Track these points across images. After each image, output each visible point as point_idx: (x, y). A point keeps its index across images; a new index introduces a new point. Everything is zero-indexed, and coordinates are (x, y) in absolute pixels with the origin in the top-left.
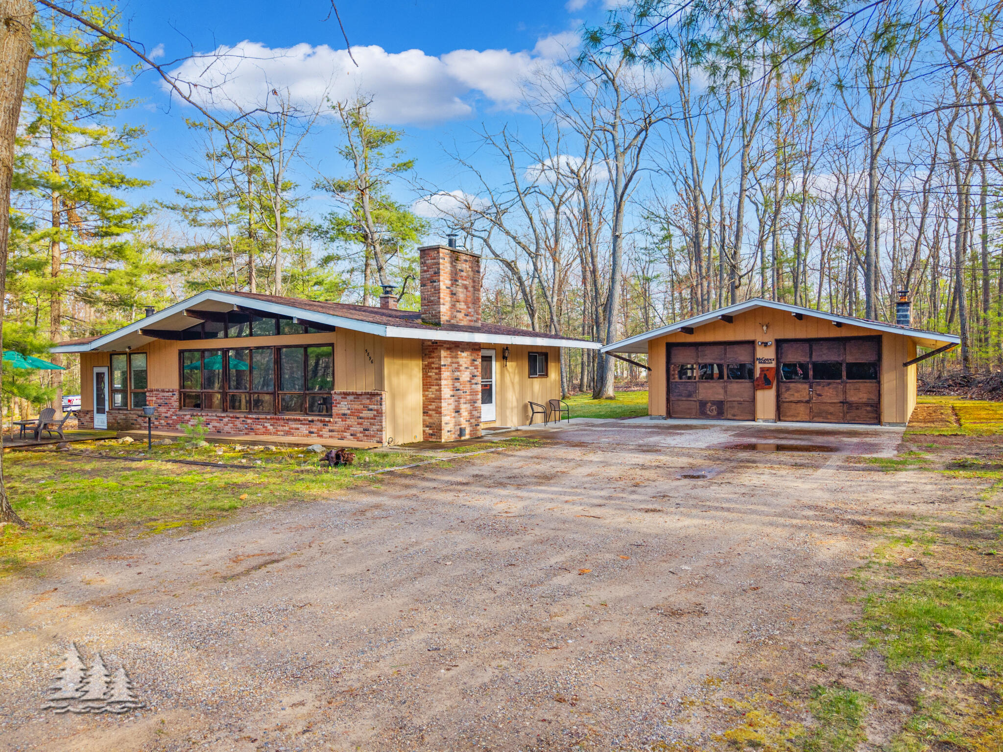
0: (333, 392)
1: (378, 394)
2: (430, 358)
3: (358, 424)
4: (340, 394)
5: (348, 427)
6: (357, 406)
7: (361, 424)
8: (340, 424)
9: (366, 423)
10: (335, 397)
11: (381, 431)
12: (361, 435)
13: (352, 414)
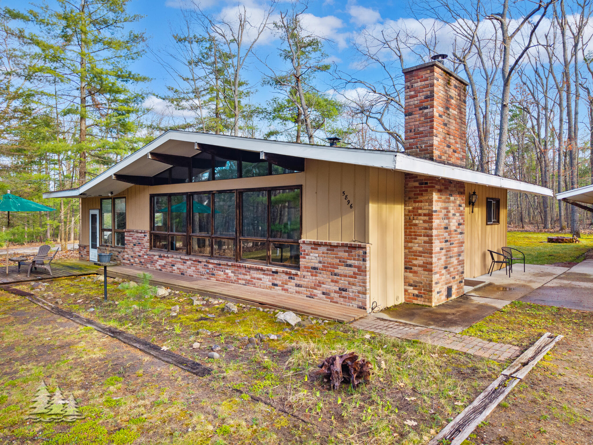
0: (300, 241)
1: (360, 247)
2: (415, 202)
3: (332, 281)
4: (310, 243)
5: (319, 284)
6: (330, 259)
7: (336, 282)
8: (309, 279)
9: (343, 282)
10: (303, 247)
11: (365, 293)
12: (336, 295)
13: (324, 269)
